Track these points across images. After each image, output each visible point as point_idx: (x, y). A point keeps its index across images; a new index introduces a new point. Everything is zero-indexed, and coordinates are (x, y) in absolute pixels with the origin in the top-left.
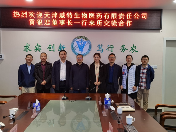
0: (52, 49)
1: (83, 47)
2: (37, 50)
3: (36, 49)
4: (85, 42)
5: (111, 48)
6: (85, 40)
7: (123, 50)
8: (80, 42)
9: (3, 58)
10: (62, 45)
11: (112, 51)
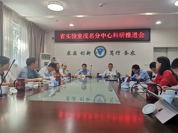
0: (83, 54)
3: (73, 53)
6: (102, 48)
7: (126, 54)
9: (56, 59)
10: (89, 51)
11: (119, 55)
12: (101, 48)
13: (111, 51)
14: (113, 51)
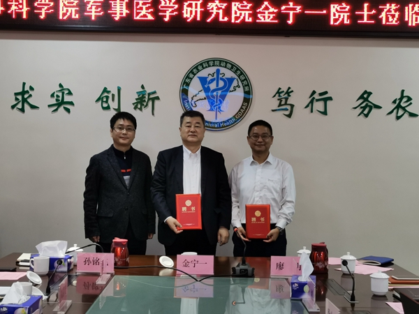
0: (113, 105)
1: (223, 97)
2: (59, 105)
5: (323, 102)
6: (229, 74)
7: (364, 108)
8: (212, 81)
11: (325, 113)
12: (223, 70)
13: (279, 92)
14: (288, 93)
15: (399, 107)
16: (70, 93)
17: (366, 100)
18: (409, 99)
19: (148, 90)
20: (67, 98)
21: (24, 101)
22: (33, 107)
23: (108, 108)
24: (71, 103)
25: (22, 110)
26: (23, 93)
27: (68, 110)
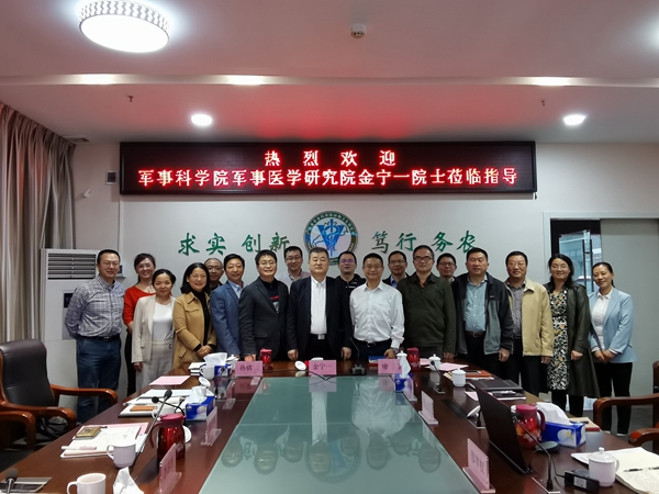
0: (256, 248)
1: (337, 238)
2: (214, 249)
3: (210, 246)
4: (341, 227)
5: (408, 242)
7: (440, 245)
8: (327, 228)
15: (465, 243)
16: (223, 240)
17: (441, 239)
18: (473, 237)
19: (281, 237)
20: (220, 244)
21: (188, 246)
22: (195, 251)
23: (251, 250)
24: (224, 247)
25: (187, 253)
26: (188, 240)
27: (221, 253)
